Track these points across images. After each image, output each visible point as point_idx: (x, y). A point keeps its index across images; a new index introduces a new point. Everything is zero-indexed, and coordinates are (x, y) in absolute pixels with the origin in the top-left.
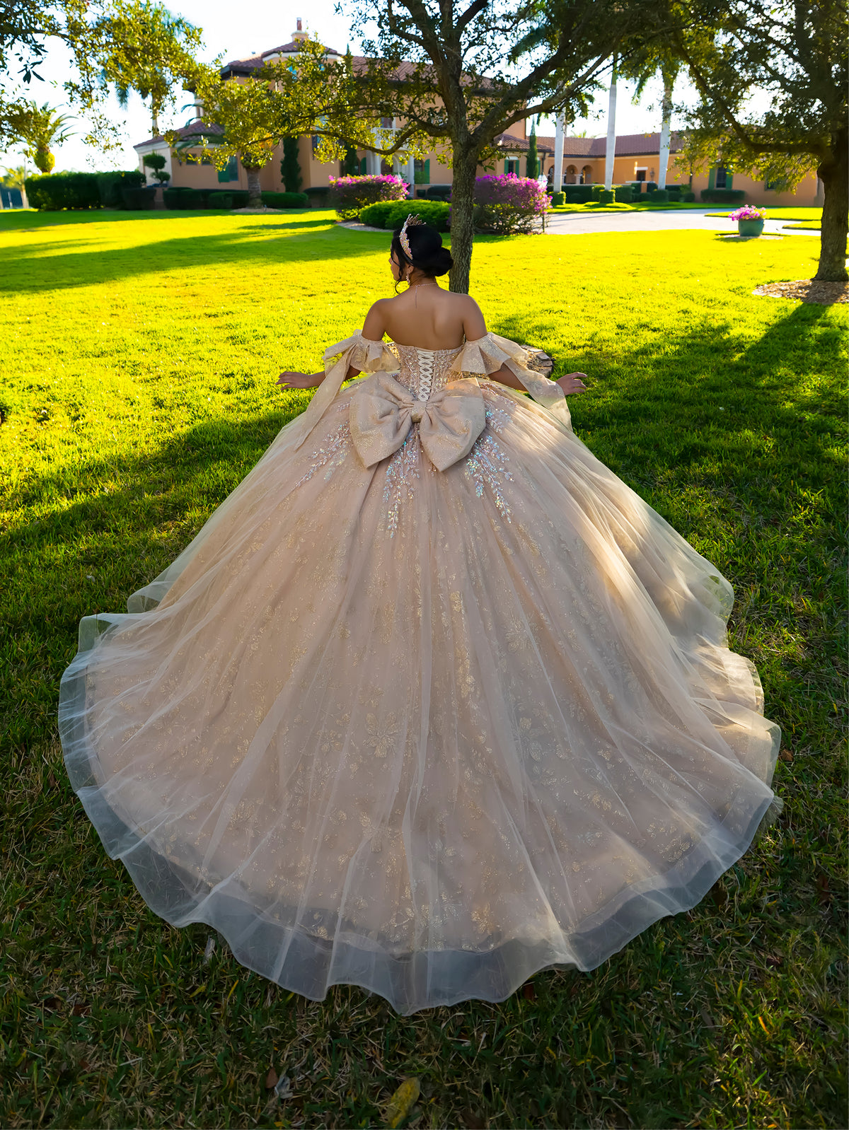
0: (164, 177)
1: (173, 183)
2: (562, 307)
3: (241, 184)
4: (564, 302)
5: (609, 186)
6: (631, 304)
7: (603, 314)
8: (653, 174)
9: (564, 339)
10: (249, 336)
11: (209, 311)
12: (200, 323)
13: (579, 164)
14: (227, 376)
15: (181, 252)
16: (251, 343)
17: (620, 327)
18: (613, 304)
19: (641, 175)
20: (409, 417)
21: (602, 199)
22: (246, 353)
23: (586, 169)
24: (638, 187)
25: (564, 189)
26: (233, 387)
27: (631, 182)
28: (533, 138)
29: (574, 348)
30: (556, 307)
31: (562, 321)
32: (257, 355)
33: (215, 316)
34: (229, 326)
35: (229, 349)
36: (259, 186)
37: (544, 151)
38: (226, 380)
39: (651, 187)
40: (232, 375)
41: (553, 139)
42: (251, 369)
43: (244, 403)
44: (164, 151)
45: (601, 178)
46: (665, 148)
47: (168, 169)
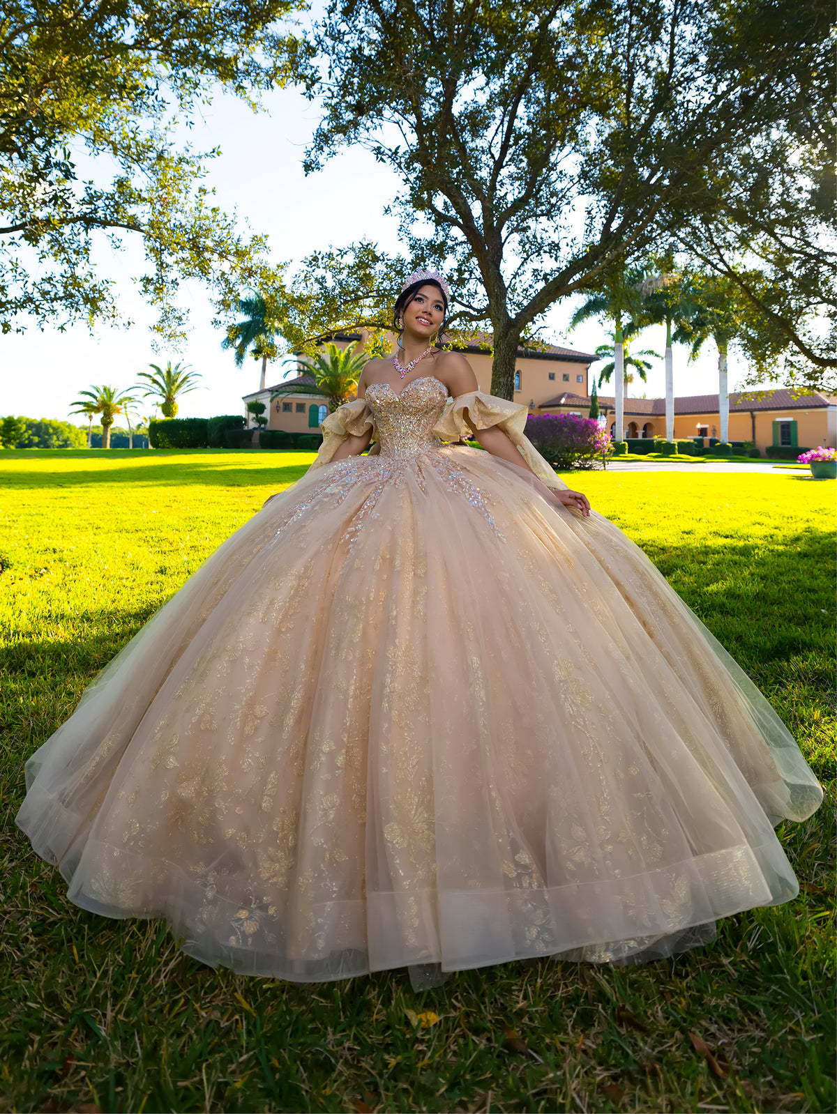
0: (264, 421)
1: (268, 427)
5: (671, 439)
8: (714, 431)
13: (641, 422)
19: (703, 432)
21: (666, 450)
23: (647, 426)
24: (700, 442)
25: (626, 440)
27: (693, 437)
28: (595, 398)
37: (605, 406)
39: (714, 442)
41: (612, 399)
44: (266, 401)
45: (663, 433)
46: (724, 408)
47: (266, 414)
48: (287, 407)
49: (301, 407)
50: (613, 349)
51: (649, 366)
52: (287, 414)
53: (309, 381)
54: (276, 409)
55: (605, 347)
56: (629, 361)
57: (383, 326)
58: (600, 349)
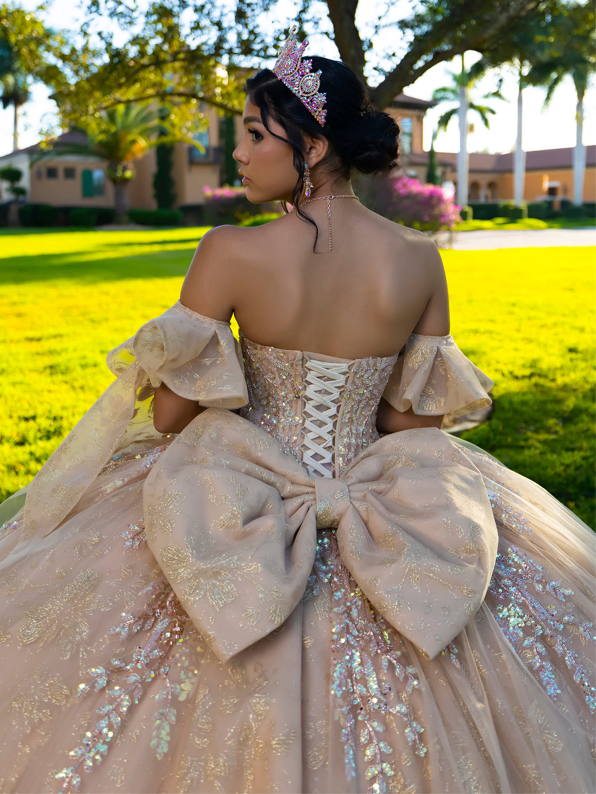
0: (20, 192)
1: (29, 199)
2: (490, 326)
3: (106, 201)
4: (492, 321)
5: (519, 201)
6: (579, 323)
7: (544, 336)
8: (566, 190)
9: (499, 366)
10: (74, 364)
11: (30, 334)
12: (14, 348)
13: (483, 180)
14: (27, 419)
15: (22, 269)
16: (75, 374)
17: (572, 350)
18: (555, 324)
19: (552, 191)
20: (311, 515)
21: (513, 215)
22: (64, 387)
23: (491, 185)
24: (550, 204)
25: (469, 205)
26: (31, 437)
27: (541, 198)
28: (432, 153)
29: (517, 378)
30: (483, 327)
31: (494, 344)
32: (79, 391)
33: (39, 340)
34: (51, 352)
35: (43, 381)
36: (128, 201)
37: (445, 165)
38: (23, 425)
39: (565, 204)
40: (34, 418)
41: (454, 155)
42: (64, 408)
43: (38, 460)
44: (23, 165)
45: (510, 195)
46: (579, 164)
47: (25, 182)
48: (52, 173)
49: (70, 173)
50: (454, 92)
51: (493, 112)
52: (52, 182)
53: (77, 139)
54: (37, 176)
55: (444, 90)
56: (472, 106)
57: (195, 96)
58: (438, 91)
